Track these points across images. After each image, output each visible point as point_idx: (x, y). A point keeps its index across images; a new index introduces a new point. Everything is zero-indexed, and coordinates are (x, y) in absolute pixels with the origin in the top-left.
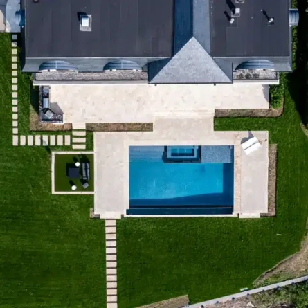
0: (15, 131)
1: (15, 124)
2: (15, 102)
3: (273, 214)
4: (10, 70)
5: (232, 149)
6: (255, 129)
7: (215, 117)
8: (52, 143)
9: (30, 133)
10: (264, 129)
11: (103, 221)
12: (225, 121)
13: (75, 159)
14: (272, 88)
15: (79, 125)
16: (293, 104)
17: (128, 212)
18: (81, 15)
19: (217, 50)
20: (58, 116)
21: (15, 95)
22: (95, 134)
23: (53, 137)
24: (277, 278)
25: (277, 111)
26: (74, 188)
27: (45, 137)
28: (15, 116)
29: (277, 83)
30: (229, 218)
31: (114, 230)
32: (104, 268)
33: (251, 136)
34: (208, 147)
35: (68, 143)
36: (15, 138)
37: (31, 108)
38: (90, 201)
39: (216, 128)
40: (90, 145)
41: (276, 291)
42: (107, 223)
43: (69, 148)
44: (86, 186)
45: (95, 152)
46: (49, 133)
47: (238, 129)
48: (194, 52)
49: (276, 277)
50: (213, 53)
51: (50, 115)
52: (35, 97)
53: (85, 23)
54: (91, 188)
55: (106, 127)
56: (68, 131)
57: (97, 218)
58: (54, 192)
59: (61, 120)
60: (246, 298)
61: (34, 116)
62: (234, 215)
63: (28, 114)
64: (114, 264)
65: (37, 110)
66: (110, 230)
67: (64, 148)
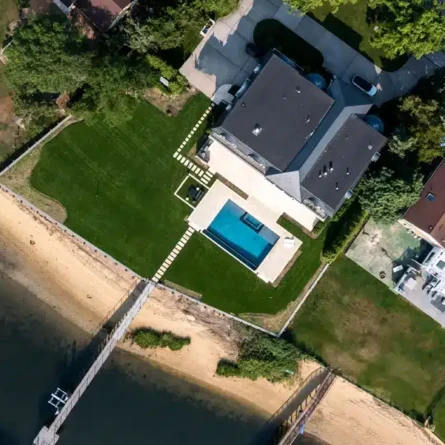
0: (179, 150)
1: (182, 146)
2: (190, 136)
3: (275, 286)
4: (199, 119)
5: (278, 238)
6: (297, 237)
7: (282, 216)
8: (193, 170)
9: (186, 157)
10: (301, 240)
11: (189, 226)
12: (285, 221)
13: (198, 185)
14: (320, 222)
15: (213, 170)
16: (324, 238)
17: (204, 231)
18: (257, 126)
19: (305, 183)
20: (207, 159)
21: (192, 132)
22: (217, 181)
23: (195, 167)
24: (253, 321)
25: (315, 236)
26: (187, 199)
27: (191, 164)
28: (184, 143)
29: (323, 220)
30: (249, 271)
31: (190, 234)
33: (292, 238)
35: (200, 175)
36: (176, 154)
37: (195, 145)
38: (190, 211)
39: (278, 222)
40: (210, 184)
41: (248, 327)
42: (190, 229)
43: (199, 178)
44: (194, 202)
45: (210, 189)
46: (195, 163)
47: (288, 230)
48: (294, 177)
49: (253, 319)
50: (303, 184)
52: (202, 142)
53: (257, 131)
54: (195, 206)
55: (224, 181)
56: (205, 169)
57: (187, 223)
58: (175, 194)
59: (207, 161)
60: (231, 319)
61: (193, 150)
62: (255, 272)
63: (191, 146)
65: (198, 149)
66: (189, 234)
67: (197, 176)
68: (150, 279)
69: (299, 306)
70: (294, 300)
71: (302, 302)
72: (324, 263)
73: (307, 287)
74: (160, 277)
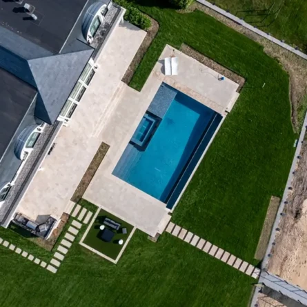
0: (44, 264)
1: (37, 261)
2: (18, 251)
3: (243, 80)
5: (164, 85)
6: (159, 55)
7: (129, 84)
8: (72, 238)
9: (52, 252)
10: (163, 46)
11: (165, 233)
12: (136, 77)
13: (96, 227)
14: (128, 18)
16: (155, 9)
17: (169, 207)
21: (12, 247)
22: (85, 197)
23: (67, 236)
25: (153, 26)
26: (121, 242)
27: (64, 242)
28: (31, 258)
29: (124, 11)
30: (224, 121)
31: (178, 228)
32: (207, 255)
33: (163, 62)
34: (151, 106)
35: (79, 226)
36: (50, 268)
37: (32, 239)
38: (140, 235)
39: (139, 88)
40: (92, 208)
42: (169, 230)
43: (84, 227)
44: (125, 231)
45: (100, 206)
46: (62, 236)
47: (150, 70)
49: (300, 109)
51: (44, 228)
54: (130, 227)
55: (84, 185)
56: (68, 219)
57: (159, 236)
58: (115, 262)
59: (54, 221)
61: (39, 241)
62: (224, 116)
63: (35, 245)
64: (209, 244)
66: (176, 231)
67: (82, 231)
68: (256, 281)
69: (270, 37)
70: (261, 47)
71: (263, 34)
72: (195, 5)
73: (239, 29)
74: (251, 267)
